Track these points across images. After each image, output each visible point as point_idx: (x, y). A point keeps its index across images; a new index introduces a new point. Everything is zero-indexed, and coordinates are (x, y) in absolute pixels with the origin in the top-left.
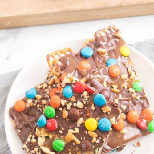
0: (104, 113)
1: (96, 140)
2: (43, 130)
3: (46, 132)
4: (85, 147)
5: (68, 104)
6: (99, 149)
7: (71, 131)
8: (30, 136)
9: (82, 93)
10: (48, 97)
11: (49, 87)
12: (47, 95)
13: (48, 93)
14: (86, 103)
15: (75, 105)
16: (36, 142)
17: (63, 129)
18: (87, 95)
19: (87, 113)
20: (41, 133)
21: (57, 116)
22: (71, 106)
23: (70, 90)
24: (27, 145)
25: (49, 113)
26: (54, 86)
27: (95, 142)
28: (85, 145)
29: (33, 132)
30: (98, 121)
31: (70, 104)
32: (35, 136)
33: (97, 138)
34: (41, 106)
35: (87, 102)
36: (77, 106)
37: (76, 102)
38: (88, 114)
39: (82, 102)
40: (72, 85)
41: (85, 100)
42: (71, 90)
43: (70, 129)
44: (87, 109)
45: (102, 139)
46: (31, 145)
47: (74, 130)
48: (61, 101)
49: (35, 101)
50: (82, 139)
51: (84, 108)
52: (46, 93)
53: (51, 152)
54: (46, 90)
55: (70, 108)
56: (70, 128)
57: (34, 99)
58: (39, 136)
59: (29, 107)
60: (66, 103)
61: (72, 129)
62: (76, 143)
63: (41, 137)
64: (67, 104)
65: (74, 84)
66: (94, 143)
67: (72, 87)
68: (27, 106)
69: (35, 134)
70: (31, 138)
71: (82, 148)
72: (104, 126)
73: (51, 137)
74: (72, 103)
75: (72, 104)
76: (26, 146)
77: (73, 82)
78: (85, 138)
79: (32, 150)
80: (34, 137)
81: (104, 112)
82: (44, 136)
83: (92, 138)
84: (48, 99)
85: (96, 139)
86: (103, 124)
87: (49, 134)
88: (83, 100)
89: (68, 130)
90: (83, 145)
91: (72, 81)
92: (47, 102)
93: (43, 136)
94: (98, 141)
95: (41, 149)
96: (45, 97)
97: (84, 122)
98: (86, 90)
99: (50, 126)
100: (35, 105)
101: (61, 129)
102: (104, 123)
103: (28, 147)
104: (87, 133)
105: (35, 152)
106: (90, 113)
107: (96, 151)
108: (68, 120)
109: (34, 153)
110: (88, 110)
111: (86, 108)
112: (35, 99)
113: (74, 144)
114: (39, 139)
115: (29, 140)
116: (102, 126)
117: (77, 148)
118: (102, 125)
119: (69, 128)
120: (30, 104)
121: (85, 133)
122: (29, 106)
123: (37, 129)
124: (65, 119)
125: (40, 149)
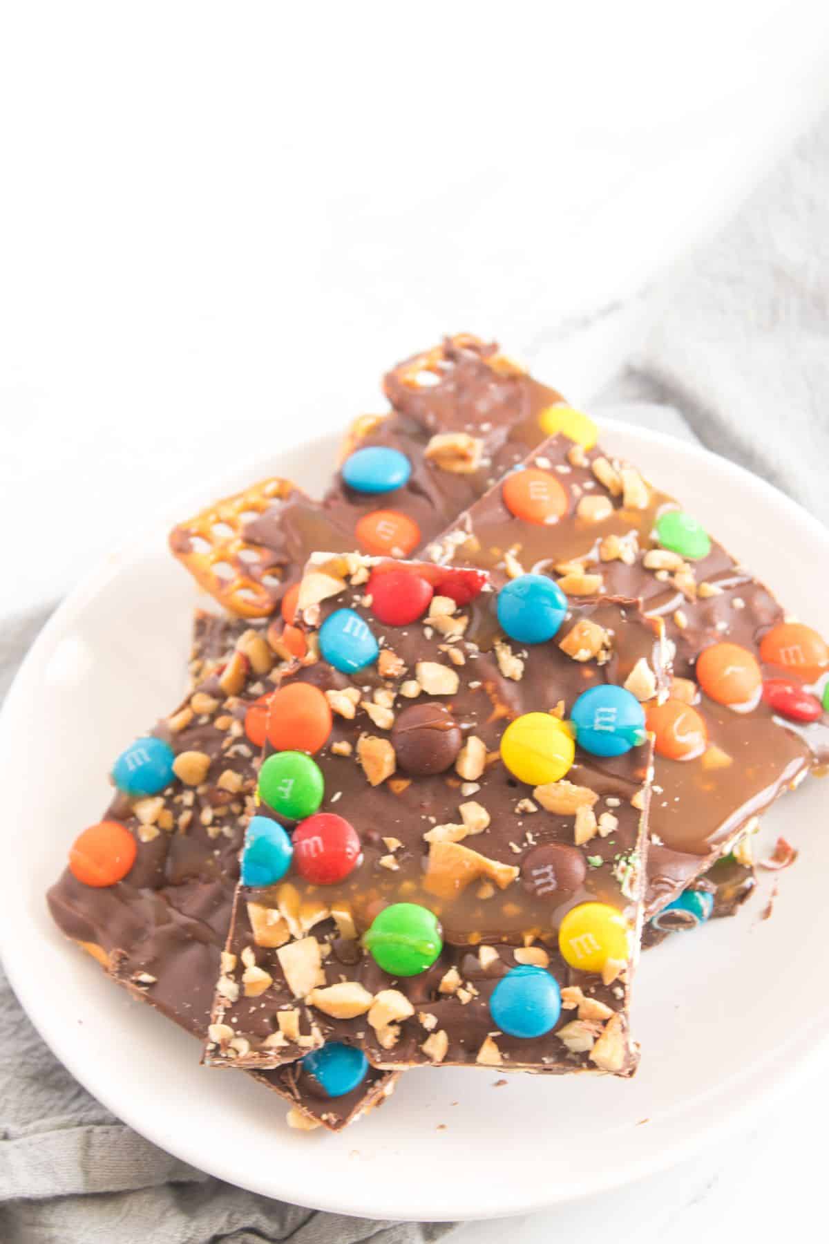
0: (577, 662)
1: (597, 818)
2: (288, 894)
3: (305, 900)
4: (551, 878)
5: (373, 701)
6: (631, 860)
7: (441, 836)
8: (228, 961)
9: (426, 612)
10: (244, 750)
11: (232, 702)
12: (238, 741)
13: (236, 730)
14: (467, 655)
15: (411, 689)
16: (271, 988)
17: (393, 843)
18: (455, 616)
19: (492, 707)
20: (283, 920)
21: (337, 796)
22: (390, 704)
23: (355, 624)
24: (226, 1021)
25: (285, 785)
26: (256, 688)
27: (597, 834)
28: (549, 869)
29: (235, 935)
30: (567, 717)
31: (384, 698)
32: (256, 948)
33: (599, 809)
34: (221, 812)
35: (471, 646)
36: (426, 689)
37: (411, 674)
38: (500, 711)
39: (446, 660)
40: (357, 597)
41: (456, 645)
42: (361, 623)
43: (430, 827)
44: (481, 690)
45: (626, 799)
46: (253, 1009)
47: (458, 819)
48: (327, 699)
49: (177, 799)
50: (517, 850)
51: (463, 687)
52: (224, 733)
53: (374, 993)
54: (220, 723)
55: (390, 715)
56: (433, 820)
57: (169, 792)
58: (274, 944)
59: (157, 839)
60: (362, 699)
61: (444, 821)
62: (496, 886)
63: (292, 939)
64: (367, 705)
65: (363, 588)
66: (590, 842)
67: (360, 611)
68: (145, 838)
69: (251, 943)
70: (239, 969)
71: (540, 892)
72: (607, 724)
73: (343, 915)
74: (393, 690)
75: (394, 695)
76: (228, 1030)
77: (356, 581)
78: (529, 836)
79: (264, 1037)
80: (248, 957)
81: (576, 657)
82: (308, 924)
83: (572, 819)
84: (250, 760)
85: (592, 816)
86: (601, 714)
87: (330, 910)
88: (444, 648)
89: (428, 837)
90: (535, 873)
91: (347, 578)
92: (245, 779)
93: (300, 925)
94: (609, 823)
95: (313, 1008)
96: (229, 754)
97: (494, 756)
98: (437, 591)
99: (322, 849)
100: (185, 817)
101: (385, 850)
102: (602, 710)
103: (235, 1027)
104: (532, 808)
105: (286, 1038)
106: (503, 701)
107: (620, 877)
108: (401, 785)
109: (286, 1044)
110: (490, 687)
111: (475, 684)
112: (178, 785)
113: (487, 892)
114: (285, 956)
115: (226, 988)
116: (597, 727)
117: (511, 909)
118: (597, 720)
119: (427, 821)
120: (156, 824)
121: (525, 813)
122: (156, 832)
123: (254, 910)
124: (385, 784)
125: (309, 1015)
